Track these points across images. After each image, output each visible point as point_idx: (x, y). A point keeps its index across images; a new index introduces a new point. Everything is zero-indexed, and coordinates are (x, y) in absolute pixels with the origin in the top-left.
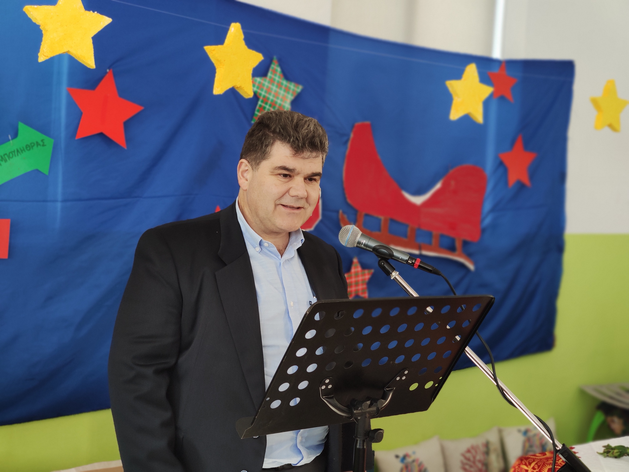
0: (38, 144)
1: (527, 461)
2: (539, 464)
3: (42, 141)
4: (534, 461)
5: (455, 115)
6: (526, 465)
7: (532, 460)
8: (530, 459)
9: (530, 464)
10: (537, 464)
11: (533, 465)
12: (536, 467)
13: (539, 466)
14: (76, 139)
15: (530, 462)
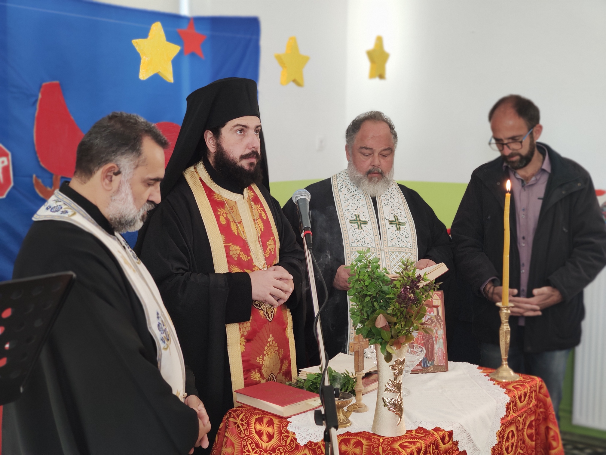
1: (235, 414)
2: (247, 415)
4: (242, 413)
5: (144, 75)
6: (234, 417)
7: (240, 412)
8: (237, 412)
9: (238, 416)
10: (244, 415)
11: (241, 417)
12: (244, 419)
13: (246, 418)
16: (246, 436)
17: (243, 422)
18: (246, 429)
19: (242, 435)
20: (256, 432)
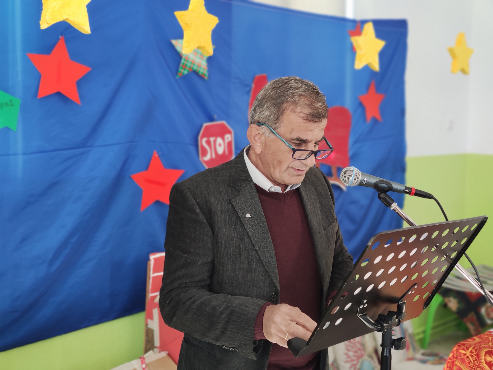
0: (7, 104)
1: (464, 347)
2: (476, 348)
3: (11, 101)
4: (470, 346)
5: (359, 65)
6: (464, 349)
7: (469, 346)
8: (466, 345)
9: (468, 349)
10: (474, 348)
11: (470, 349)
12: (474, 351)
13: (476, 350)
14: (38, 98)
15: (467, 347)
16: (476, 366)
17: (473, 354)
18: (476, 360)
19: (471, 365)
20: (486, 363)
